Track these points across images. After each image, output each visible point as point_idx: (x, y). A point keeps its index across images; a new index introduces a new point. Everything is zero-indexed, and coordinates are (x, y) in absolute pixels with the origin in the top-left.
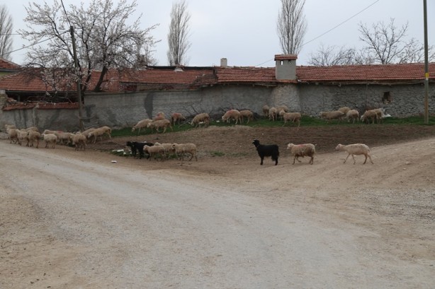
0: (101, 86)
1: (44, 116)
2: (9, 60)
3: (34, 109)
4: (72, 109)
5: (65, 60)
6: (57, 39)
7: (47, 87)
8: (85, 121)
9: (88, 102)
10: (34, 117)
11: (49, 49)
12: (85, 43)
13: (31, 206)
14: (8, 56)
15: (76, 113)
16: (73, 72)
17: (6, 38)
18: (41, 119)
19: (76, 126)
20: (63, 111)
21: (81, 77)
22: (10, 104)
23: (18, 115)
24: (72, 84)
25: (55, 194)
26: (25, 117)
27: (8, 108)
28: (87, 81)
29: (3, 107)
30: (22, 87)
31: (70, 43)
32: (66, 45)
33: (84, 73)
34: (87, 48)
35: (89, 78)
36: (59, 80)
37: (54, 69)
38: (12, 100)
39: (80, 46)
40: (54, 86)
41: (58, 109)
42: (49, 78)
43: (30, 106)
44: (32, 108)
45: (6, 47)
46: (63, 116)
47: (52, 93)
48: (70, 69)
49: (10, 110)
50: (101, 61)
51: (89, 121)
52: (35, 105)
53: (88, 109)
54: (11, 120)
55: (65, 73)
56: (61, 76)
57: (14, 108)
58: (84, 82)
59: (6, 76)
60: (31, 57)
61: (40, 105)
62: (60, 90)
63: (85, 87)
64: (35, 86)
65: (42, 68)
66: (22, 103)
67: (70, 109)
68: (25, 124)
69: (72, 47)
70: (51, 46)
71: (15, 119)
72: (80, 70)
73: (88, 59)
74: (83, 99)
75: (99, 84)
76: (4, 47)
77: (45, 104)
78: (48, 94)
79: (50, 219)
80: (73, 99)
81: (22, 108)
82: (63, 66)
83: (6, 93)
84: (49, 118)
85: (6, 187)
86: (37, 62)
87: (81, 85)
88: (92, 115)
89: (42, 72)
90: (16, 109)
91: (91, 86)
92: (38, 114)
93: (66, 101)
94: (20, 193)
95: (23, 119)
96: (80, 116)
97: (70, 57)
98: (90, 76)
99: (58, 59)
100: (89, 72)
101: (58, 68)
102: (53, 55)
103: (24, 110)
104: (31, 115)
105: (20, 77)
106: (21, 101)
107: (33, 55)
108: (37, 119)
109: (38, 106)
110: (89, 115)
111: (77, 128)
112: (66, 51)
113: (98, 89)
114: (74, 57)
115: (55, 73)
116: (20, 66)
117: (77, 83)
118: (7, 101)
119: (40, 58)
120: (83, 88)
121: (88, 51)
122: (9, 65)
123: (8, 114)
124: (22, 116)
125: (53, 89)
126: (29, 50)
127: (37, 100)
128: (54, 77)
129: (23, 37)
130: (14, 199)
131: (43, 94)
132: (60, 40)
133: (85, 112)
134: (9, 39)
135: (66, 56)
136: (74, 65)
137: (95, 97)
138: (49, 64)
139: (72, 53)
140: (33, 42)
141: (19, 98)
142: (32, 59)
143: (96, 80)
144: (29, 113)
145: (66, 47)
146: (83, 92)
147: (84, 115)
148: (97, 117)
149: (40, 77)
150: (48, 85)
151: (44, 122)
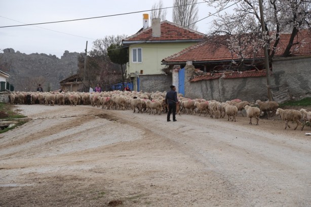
0: (291, 50)
1: (230, 86)
2: (195, 29)
3: (220, 80)
4: (259, 77)
5: (251, 25)
6: (244, 3)
7: (232, 55)
8: (274, 89)
9: (276, 68)
10: (221, 87)
11: (235, 14)
12: (274, 4)
13: (221, 181)
14: (193, 26)
15: (264, 81)
16: (260, 37)
17: (192, 7)
18: (227, 89)
19: (264, 95)
20: (249, 79)
21: (268, 41)
22: (197, 75)
23: (204, 86)
24: (259, 50)
25: (246, 170)
26: (212, 88)
27: (195, 80)
28: (275, 45)
29: (191, 79)
30: (208, 57)
31: (257, 6)
32: (253, 8)
33: (272, 37)
34: (275, 8)
35: (277, 41)
36: (246, 46)
37: (241, 36)
38: (199, 71)
39: (267, 8)
40: (240, 53)
41: (245, 78)
42: (235, 45)
43: (217, 77)
44: (218, 78)
45: (192, 17)
46: (250, 85)
47: (238, 61)
48: (256, 34)
49: (197, 82)
50: (291, 21)
51: (278, 89)
52: (221, 75)
53: (277, 76)
54: (198, 92)
55: (252, 38)
56: (248, 42)
57: (201, 79)
58: (271, 47)
59: (193, 46)
60: (217, 25)
61: (226, 74)
62: (247, 57)
63: (273, 52)
64: (221, 55)
65: (228, 35)
66: (208, 74)
67: (257, 77)
68: (212, 95)
69: (259, 10)
70: (237, 10)
71: (202, 91)
72: (268, 34)
73: (276, 21)
74: (271, 66)
75: (289, 48)
76: (190, 17)
77: (231, 73)
78: (234, 62)
79: (243, 196)
80: (260, 66)
81: (208, 78)
82: (249, 31)
83: (193, 64)
84: (236, 88)
85: (197, 161)
86: (223, 29)
87: (269, 51)
88: (281, 83)
89: (228, 40)
90: (203, 80)
91: (280, 50)
92: (225, 83)
93: (252, 68)
94: (211, 168)
95: (209, 90)
96: (268, 84)
97: (257, 21)
98: (279, 39)
99: (245, 24)
100: (277, 35)
101: (244, 34)
102: (239, 20)
103: (211, 80)
104: (217, 85)
105: (206, 46)
106: (208, 71)
107: (219, 22)
108: (224, 90)
109: (224, 76)
110: (277, 83)
111: (265, 97)
112: (252, 15)
113: (287, 54)
114: (261, 20)
115: (242, 39)
116: (206, 35)
117: (264, 48)
118: (194, 73)
119: (226, 25)
120: (271, 53)
121: (276, 13)
122: (195, 35)
123: (195, 85)
124: (209, 87)
125: (240, 57)
126: (215, 18)
127: (222, 69)
128: (240, 44)
129: (209, 5)
130: (205, 173)
131: (229, 62)
132: (246, 3)
133: (274, 80)
134: (194, 8)
135: (253, 19)
136: (261, 30)
137: (284, 62)
138: (235, 31)
139: (259, 16)
140: (218, 8)
141: (205, 69)
142: (218, 27)
143: (285, 43)
144: (215, 83)
145: (252, 11)
146: (271, 57)
147: (273, 82)
148: (286, 85)
149: (226, 44)
150: (234, 53)
151: (230, 92)
